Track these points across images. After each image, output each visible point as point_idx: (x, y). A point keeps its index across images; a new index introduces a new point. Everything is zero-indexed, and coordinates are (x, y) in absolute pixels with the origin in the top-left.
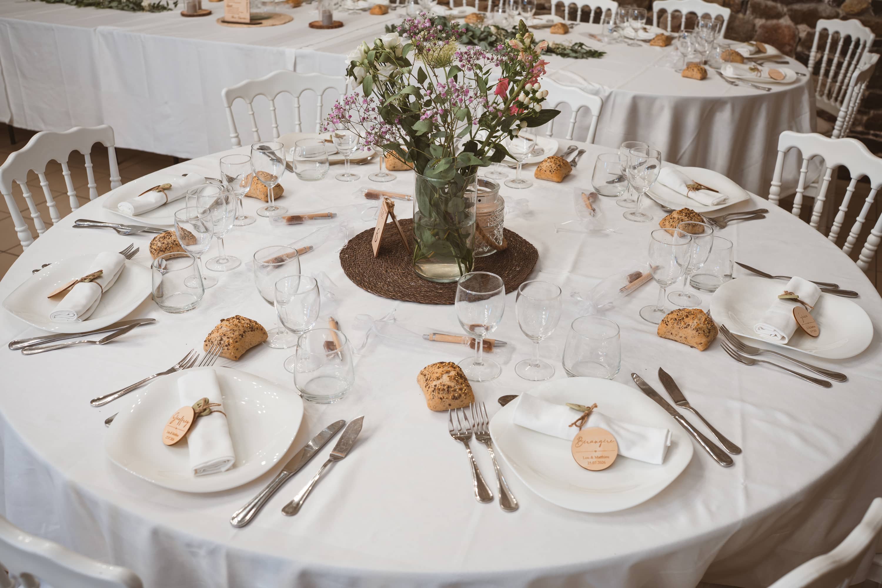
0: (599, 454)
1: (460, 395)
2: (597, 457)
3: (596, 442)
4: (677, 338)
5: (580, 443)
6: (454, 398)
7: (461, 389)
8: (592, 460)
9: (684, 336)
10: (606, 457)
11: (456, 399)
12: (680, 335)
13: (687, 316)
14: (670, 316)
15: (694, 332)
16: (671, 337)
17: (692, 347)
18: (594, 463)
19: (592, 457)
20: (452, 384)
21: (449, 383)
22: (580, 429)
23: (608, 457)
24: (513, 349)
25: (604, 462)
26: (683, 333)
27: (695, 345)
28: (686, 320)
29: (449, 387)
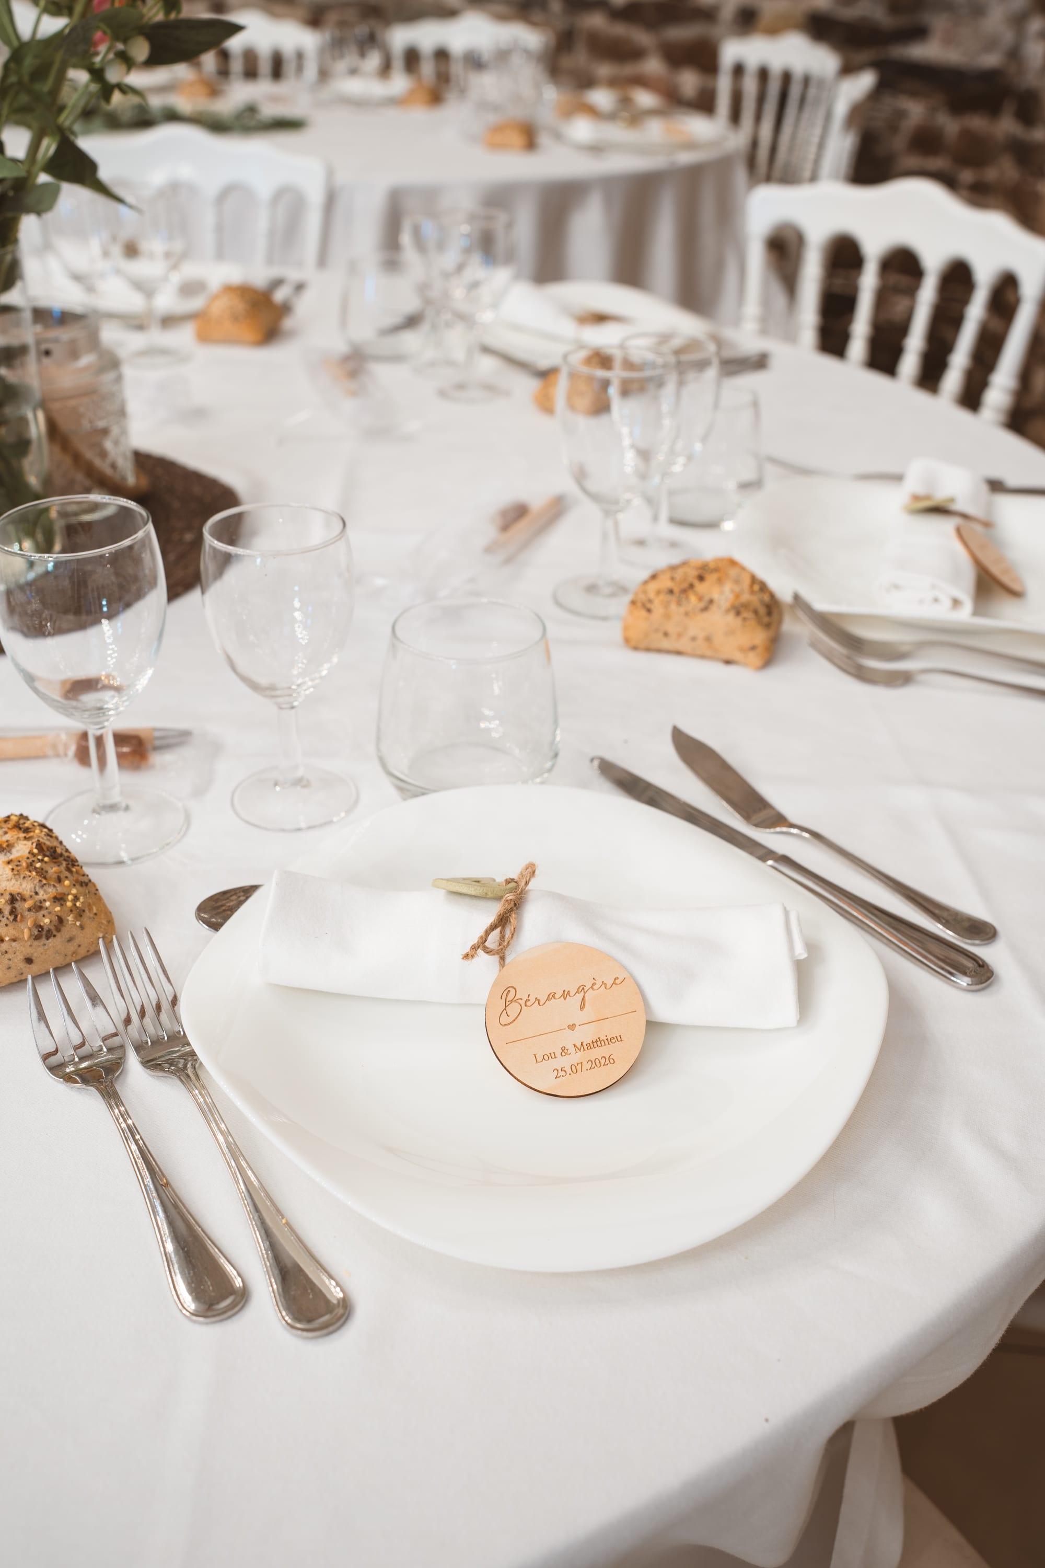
0: (586, 1035)
1: (61, 920)
2: (582, 1047)
3: (566, 995)
4: (683, 644)
5: (514, 1009)
6: (41, 933)
7: (59, 899)
8: (564, 1062)
9: (701, 635)
10: (610, 1041)
11: (49, 935)
12: (692, 632)
13: (701, 578)
14: (653, 587)
15: (731, 617)
16: (665, 644)
17: (728, 662)
18: (574, 1069)
19: (564, 1052)
20: (26, 887)
21: (15, 886)
22: (503, 958)
23: (619, 1039)
24: (216, 748)
25: (610, 1060)
26: (698, 626)
27: (737, 656)
28: (701, 588)
29: (13, 899)
